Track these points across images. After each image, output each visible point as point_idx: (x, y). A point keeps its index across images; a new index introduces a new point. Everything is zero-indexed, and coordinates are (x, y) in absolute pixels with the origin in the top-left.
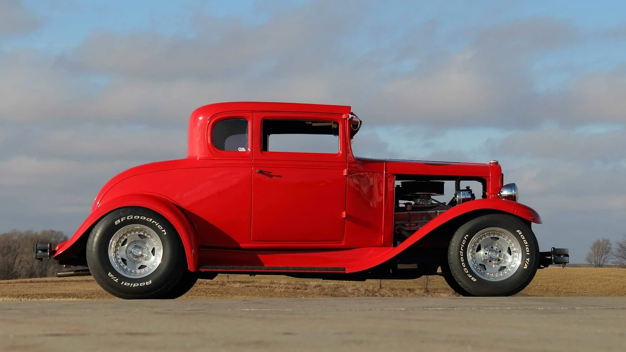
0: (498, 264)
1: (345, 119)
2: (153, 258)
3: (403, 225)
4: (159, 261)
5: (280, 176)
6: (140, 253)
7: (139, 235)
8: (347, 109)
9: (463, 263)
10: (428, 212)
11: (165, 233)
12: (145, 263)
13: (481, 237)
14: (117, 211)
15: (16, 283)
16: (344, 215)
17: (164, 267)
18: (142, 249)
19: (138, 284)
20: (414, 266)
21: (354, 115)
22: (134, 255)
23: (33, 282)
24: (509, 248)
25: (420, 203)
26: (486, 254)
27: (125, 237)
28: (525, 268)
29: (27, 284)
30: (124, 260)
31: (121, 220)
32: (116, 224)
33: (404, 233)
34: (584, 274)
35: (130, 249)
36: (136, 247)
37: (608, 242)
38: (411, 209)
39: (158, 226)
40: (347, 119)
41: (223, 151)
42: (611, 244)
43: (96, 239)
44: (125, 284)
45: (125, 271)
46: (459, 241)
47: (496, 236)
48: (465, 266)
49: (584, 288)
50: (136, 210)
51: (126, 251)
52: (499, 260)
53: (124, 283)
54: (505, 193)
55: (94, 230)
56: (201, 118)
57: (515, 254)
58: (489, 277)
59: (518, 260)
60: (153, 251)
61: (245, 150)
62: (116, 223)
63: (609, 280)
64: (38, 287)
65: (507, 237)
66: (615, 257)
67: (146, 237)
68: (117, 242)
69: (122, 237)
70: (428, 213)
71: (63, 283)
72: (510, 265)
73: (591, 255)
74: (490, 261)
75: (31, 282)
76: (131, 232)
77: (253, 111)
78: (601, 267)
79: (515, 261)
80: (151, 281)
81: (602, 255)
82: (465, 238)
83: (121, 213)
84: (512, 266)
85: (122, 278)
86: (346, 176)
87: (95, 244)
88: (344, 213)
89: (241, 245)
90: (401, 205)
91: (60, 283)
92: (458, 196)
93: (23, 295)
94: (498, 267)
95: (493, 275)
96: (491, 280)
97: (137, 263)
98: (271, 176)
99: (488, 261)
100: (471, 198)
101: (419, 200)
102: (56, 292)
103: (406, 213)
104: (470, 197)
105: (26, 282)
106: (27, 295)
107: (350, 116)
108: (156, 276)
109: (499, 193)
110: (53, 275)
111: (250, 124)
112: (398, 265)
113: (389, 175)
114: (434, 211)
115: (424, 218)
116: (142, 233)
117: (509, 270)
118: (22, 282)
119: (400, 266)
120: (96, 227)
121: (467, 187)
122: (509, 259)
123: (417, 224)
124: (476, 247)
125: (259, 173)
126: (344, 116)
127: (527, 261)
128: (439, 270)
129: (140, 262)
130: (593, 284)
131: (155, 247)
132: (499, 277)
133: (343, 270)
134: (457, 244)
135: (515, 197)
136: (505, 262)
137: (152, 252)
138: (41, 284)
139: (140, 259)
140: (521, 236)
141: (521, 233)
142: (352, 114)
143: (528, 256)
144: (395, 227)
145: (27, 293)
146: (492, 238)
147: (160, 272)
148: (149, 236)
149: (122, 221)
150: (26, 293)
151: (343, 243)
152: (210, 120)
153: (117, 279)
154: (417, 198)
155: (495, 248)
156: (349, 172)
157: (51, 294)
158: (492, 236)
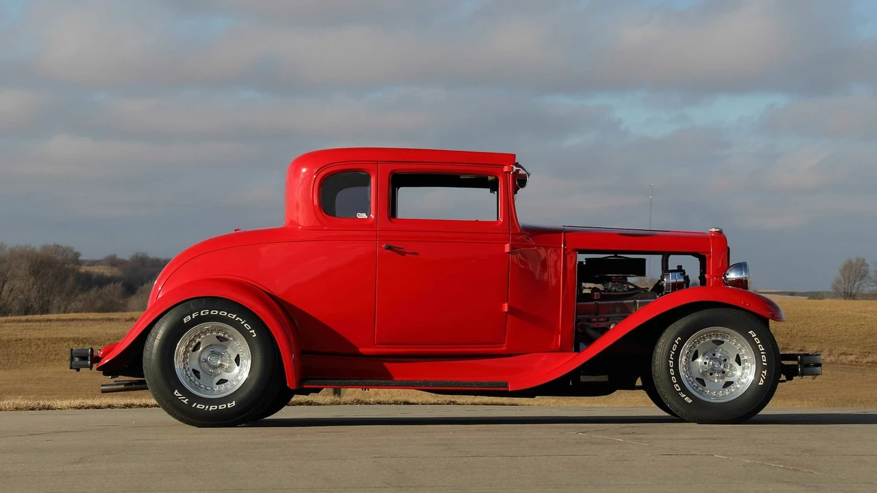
0: (722, 378)
1: (507, 172)
2: (237, 369)
3: (589, 320)
4: (245, 375)
5: (416, 254)
6: (219, 362)
7: (218, 337)
8: (510, 159)
9: (673, 377)
10: (625, 302)
11: (255, 335)
12: (226, 376)
13: (698, 341)
14: (187, 304)
15: (6, 322)
16: (506, 308)
17: (253, 383)
18: (222, 356)
19: (216, 407)
20: (604, 378)
21: (520, 166)
22: (210, 365)
23: (30, 321)
24: (738, 355)
25: (611, 288)
26: (705, 363)
27: (198, 340)
28: (760, 384)
29: (21, 324)
30: (196, 372)
31: (191, 317)
32: (185, 322)
33: (591, 332)
34: (828, 310)
35: (205, 355)
36: (213, 353)
37: (863, 263)
38: (599, 297)
39: (245, 325)
40: (510, 173)
41: (334, 218)
42: (867, 265)
43: (157, 343)
44: (198, 407)
45: (198, 387)
46: (667, 347)
47: (719, 339)
48: (675, 382)
49: (829, 329)
50: (213, 302)
51: (199, 359)
52: (724, 372)
53: (196, 405)
54: (732, 275)
55: (153, 331)
56: (304, 170)
57: (746, 364)
58: (708, 396)
59: (750, 373)
60: (237, 360)
61: (367, 217)
62: (185, 320)
63: (865, 318)
64: (38, 328)
65: (734, 341)
66: (873, 284)
67: (227, 340)
68: (186, 347)
69: (193, 340)
70: (623, 303)
71: (75, 323)
72: (739, 379)
73: (839, 282)
74: (711, 374)
75: (27, 321)
76: (205, 334)
77: (378, 162)
78: (853, 299)
79: (745, 376)
80: (234, 402)
81: (855, 281)
82: (676, 341)
83: (192, 307)
84: (742, 380)
85: (194, 398)
86: (509, 253)
87: (155, 351)
88: (506, 305)
89: (362, 350)
90: (585, 291)
91: (70, 323)
92: (665, 280)
93: (16, 340)
94: (722, 382)
95: (715, 393)
96: (713, 400)
97: (215, 376)
98: (403, 254)
99: (708, 374)
100: (684, 282)
101: (610, 284)
102: (64, 336)
103: (593, 303)
104: (682, 280)
105: (20, 321)
106: (21, 339)
107: (515, 168)
108: (241, 396)
109: (725, 275)
110: (59, 311)
111: (373, 180)
112: (581, 376)
113: (569, 250)
114: (633, 301)
115: (618, 309)
116: (221, 334)
117: (738, 386)
118: (14, 321)
119: (583, 379)
120: (157, 325)
121: (678, 267)
122: (738, 371)
123: (608, 319)
124: (692, 354)
125: (387, 249)
126: (506, 169)
127: (764, 374)
128: (639, 382)
129: (219, 374)
130: (841, 324)
131: (240, 354)
132: (723, 396)
133: (504, 387)
134: (665, 350)
135: (746, 281)
136: (733, 375)
137: (235, 360)
138: (43, 324)
139: (219, 371)
140: (755, 339)
141: (755, 335)
142: (517, 165)
143: (764, 368)
144: (577, 323)
145: (23, 337)
146: (714, 341)
147: (248, 390)
148: (231, 338)
149: (193, 317)
150: (19, 337)
151: (503, 347)
152: (317, 173)
153: (187, 400)
154: (608, 282)
155: (718, 355)
156: (512, 248)
157: (56, 338)
158: (714, 338)
